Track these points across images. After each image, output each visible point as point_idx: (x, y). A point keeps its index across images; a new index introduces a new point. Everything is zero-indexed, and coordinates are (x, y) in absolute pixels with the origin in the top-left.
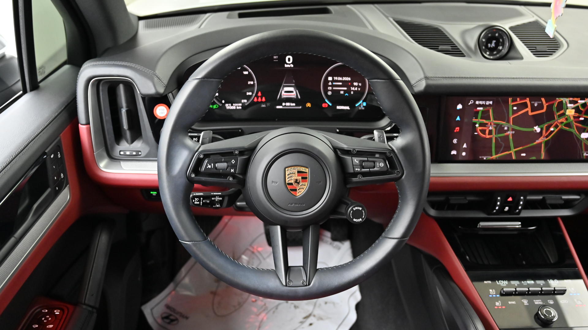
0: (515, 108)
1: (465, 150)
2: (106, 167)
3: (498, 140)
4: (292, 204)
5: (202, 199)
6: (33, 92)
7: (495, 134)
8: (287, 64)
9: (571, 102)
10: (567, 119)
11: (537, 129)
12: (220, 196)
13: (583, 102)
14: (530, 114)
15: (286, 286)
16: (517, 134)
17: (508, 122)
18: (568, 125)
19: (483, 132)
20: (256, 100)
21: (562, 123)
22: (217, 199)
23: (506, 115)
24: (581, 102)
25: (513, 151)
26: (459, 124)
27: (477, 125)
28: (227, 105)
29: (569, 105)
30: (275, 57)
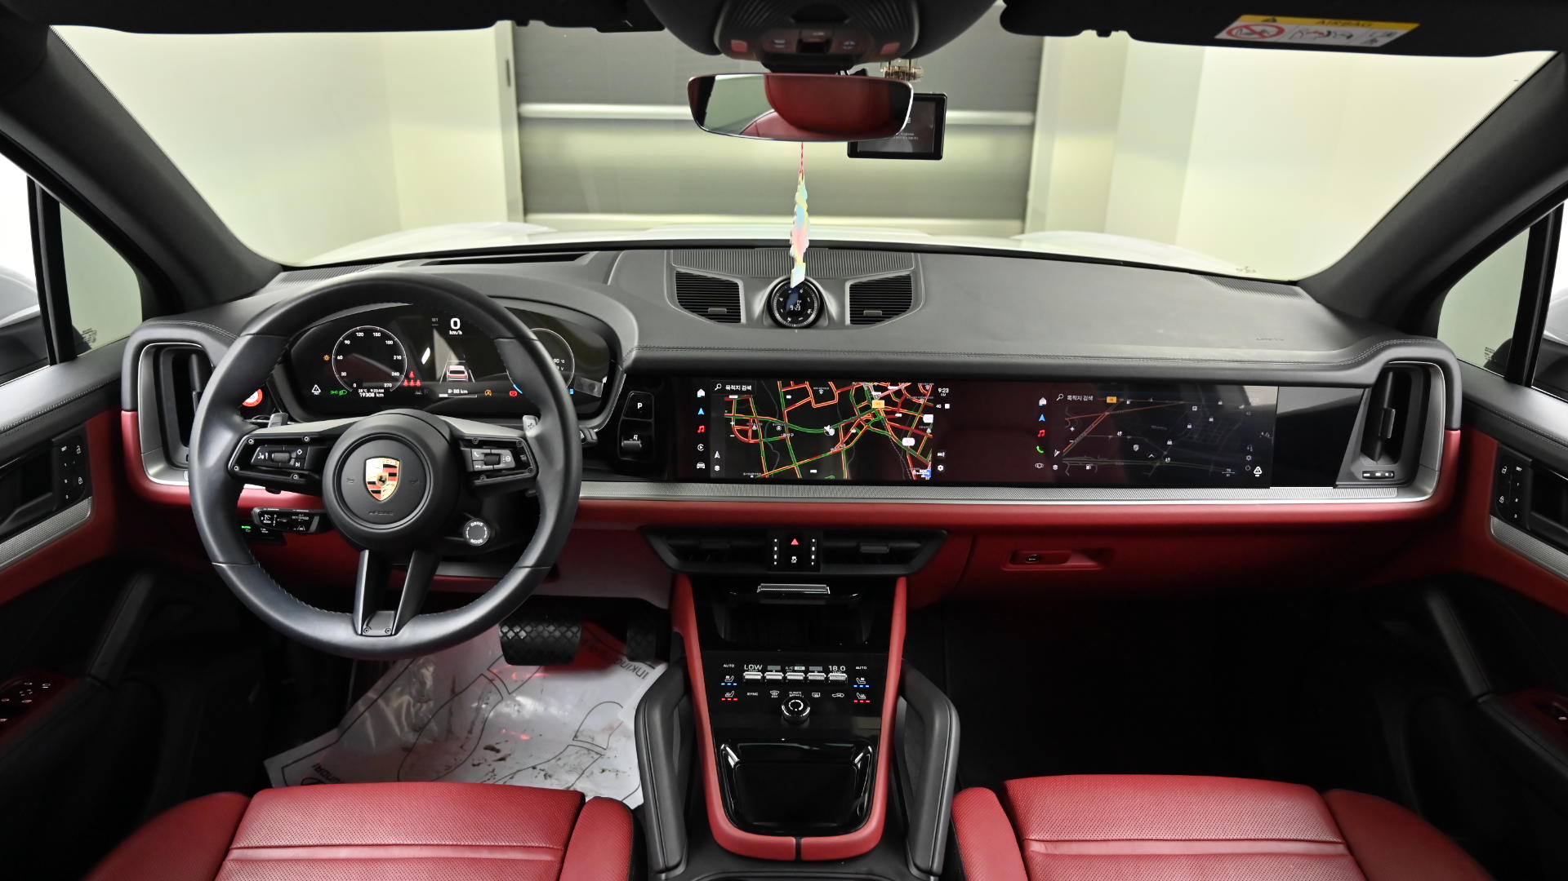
0: (789, 397)
1: (718, 462)
2: (157, 475)
3: (769, 447)
4: (374, 512)
5: (275, 516)
6: (62, 364)
7: (763, 438)
8: (453, 330)
9: (877, 389)
10: (874, 416)
11: (830, 430)
12: (305, 514)
13: (896, 388)
14: (814, 406)
15: (361, 635)
16: (798, 438)
17: (781, 418)
18: (879, 425)
19: (744, 433)
20: (406, 384)
21: (867, 421)
22: (301, 518)
23: (777, 408)
24: (892, 388)
25: (796, 465)
26: (703, 420)
27: (732, 423)
28: (360, 391)
29: (874, 393)
30: (434, 320)
